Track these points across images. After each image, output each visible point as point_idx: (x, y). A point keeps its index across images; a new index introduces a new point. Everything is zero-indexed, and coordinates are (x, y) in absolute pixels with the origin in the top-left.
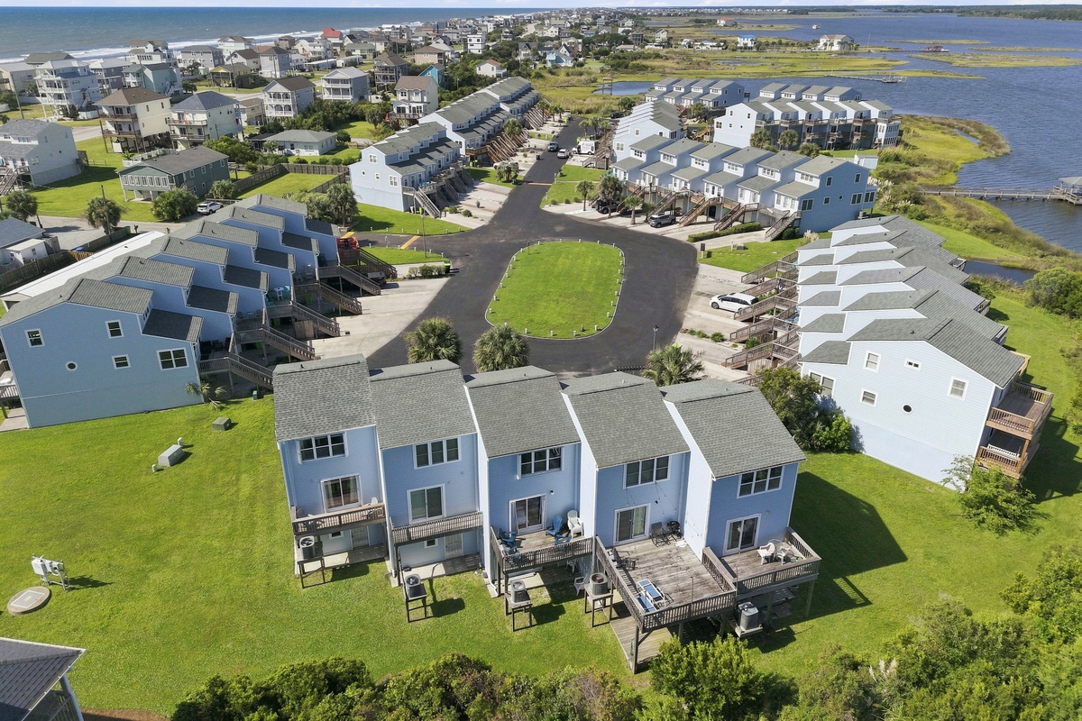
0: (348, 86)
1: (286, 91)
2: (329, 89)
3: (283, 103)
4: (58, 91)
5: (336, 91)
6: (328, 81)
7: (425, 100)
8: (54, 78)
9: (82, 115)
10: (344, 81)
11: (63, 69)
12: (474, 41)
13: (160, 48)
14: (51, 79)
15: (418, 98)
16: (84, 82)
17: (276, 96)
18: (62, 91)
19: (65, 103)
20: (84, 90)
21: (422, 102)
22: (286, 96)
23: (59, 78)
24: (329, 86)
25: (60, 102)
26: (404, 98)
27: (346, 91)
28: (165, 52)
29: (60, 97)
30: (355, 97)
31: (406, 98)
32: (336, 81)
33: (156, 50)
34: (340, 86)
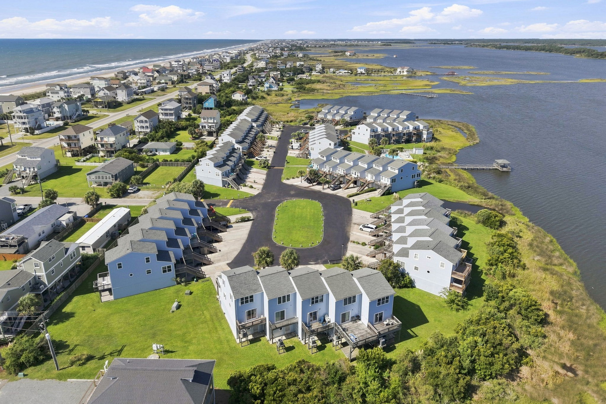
0: (172, 112)
1: (146, 119)
2: (162, 113)
3: (144, 125)
4: (23, 120)
5: (166, 114)
6: (162, 109)
7: (215, 122)
8: (22, 114)
9: (37, 132)
10: (170, 110)
11: (26, 109)
12: (225, 75)
13: (63, 88)
14: (20, 115)
15: (212, 121)
16: (36, 115)
17: (142, 122)
18: (26, 121)
19: (27, 126)
20: (36, 119)
22: (146, 121)
23: (25, 114)
24: (163, 112)
25: (24, 126)
26: (205, 121)
27: (171, 115)
28: (66, 90)
29: (24, 123)
30: (175, 117)
32: (166, 110)
33: (61, 89)
34: (168, 112)
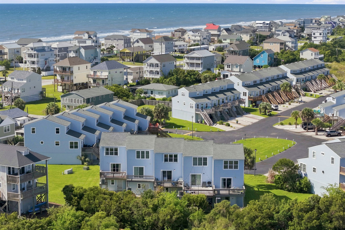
0: (200, 62)
1: (157, 62)
2: (187, 63)
3: (154, 69)
4: (33, 59)
5: (192, 65)
6: (188, 58)
7: (242, 71)
8: (33, 52)
9: (43, 73)
10: (198, 59)
11: (38, 47)
12: (317, 34)
13: (92, 36)
14: (31, 53)
15: (238, 70)
16: (47, 54)
17: (151, 65)
18: (35, 59)
19: (36, 66)
20: (46, 59)
21: (240, 71)
22: (157, 65)
23: (35, 52)
24: (188, 61)
25: (33, 66)
26: (228, 69)
27: (198, 65)
28: (94, 39)
29: (33, 63)
30: (204, 69)
31: (230, 69)
32: (193, 58)
33: (90, 37)
34: (195, 61)
